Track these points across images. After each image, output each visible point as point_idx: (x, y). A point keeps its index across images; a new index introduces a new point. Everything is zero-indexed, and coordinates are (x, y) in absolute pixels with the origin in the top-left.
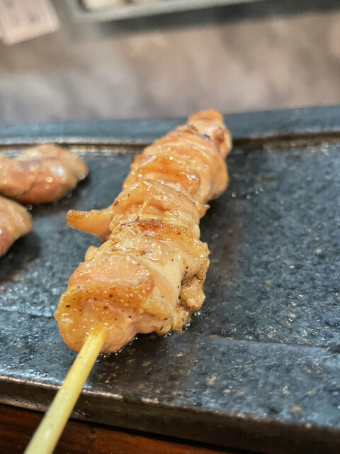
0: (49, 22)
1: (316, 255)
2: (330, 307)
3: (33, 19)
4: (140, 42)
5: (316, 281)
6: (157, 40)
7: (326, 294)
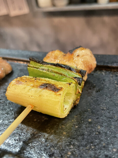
0: (26, 10)
1: (88, 122)
2: (87, 151)
3: (20, 9)
4: (57, 20)
5: (85, 136)
6: (63, 20)
7: (87, 143)
